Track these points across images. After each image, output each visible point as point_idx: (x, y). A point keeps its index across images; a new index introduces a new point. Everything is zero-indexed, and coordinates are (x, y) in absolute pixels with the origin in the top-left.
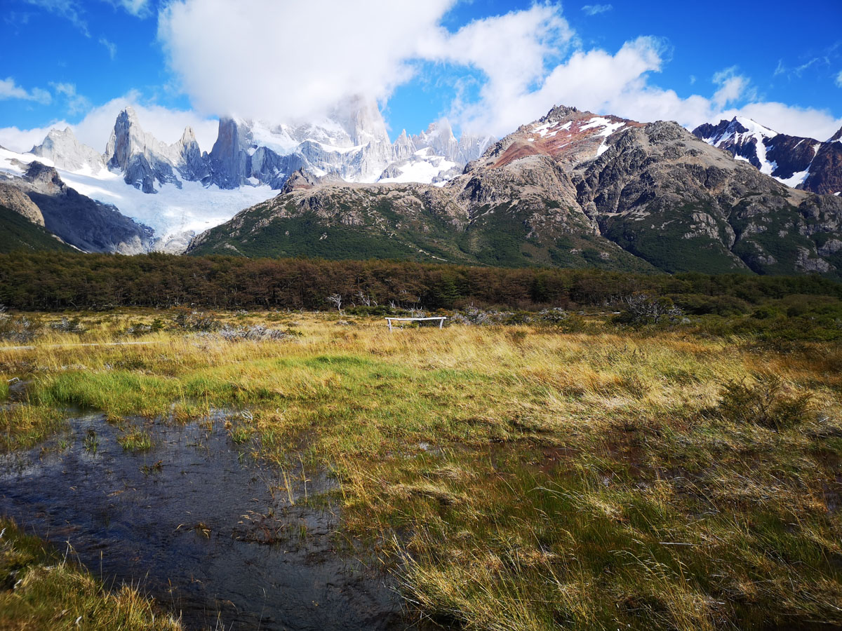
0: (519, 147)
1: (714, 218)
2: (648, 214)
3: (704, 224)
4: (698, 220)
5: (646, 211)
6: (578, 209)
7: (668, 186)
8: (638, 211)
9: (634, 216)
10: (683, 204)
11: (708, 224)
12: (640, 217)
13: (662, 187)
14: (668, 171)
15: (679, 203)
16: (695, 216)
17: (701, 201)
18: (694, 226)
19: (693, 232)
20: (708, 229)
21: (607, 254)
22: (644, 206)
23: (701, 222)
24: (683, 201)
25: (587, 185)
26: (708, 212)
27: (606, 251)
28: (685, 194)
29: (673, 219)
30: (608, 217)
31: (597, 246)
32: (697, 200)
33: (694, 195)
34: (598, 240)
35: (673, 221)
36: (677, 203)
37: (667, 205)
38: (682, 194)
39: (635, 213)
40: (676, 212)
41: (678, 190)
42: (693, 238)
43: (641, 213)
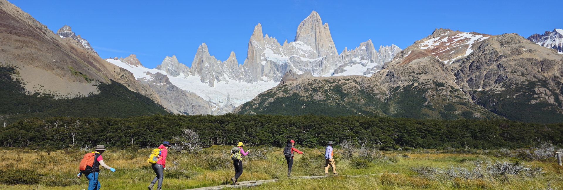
0: (416, 53)
1: (550, 90)
2: (504, 89)
3: (543, 95)
4: (539, 92)
5: (502, 86)
6: (457, 87)
7: (515, 72)
8: (497, 87)
9: (494, 90)
10: (527, 83)
11: (546, 94)
12: (498, 91)
13: (512, 72)
14: (515, 62)
15: (524, 82)
16: (536, 90)
17: (539, 81)
18: (537, 96)
19: (536, 99)
20: (547, 97)
21: (479, 114)
22: (501, 84)
23: (541, 93)
24: (527, 80)
25: (461, 73)
26: (545, 87)
27: (478, 112)
28: (527, 76)
29: (521, 92)
30: (477, 91)
31: (472, 109)
32: (536, 80)
33: (534, 77)
34: (471, 106)
35: (521, 93)
36: (523, 82)
37: (516, 84)
38: (526, 77)
39: (495, 88)
40: (523, 88)
41: (523, 74)
42: (537, 103)
43: (499, 88)
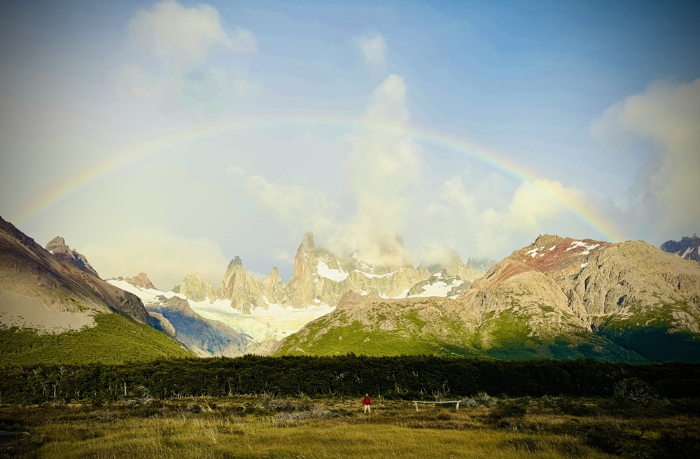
0: (515, 266)
1: (692, 315)
2: (632, 314)
3: (683, 321)
4: (677, 318)
5: (630, 311)
6: (571, 312)
7: (645, 291)
8: (623, 312)
9: (619, 316)
10: (661, 305)
11: (687, 321)
12: (625, 316)
13: (641, 292)
14: (644, 279)
15: (658, 304)
16: (674, 314)
17: (677, 303)
18: (675, 323)
19: (675, 327)
20: (689, 325)
21: (601, 348)
22: (627, 308)
23: (680, 319)
24: (662, 302)
25: (574, 292)
26: (686, 311)
27: (600, 345)
28: (661, 297)
29: (654, 317)
30: (597, 317)
31: (591, 342)
32: (673, 302)
33: (670, 297)
34: (591, 337)
35: (655, 319)
36: (656, 304)
37: (647, 307)
38: (659, 297)
39: (620, 313)
40: (656, 312)
41: (655, 294)
42: (676, 333)
43: (625, 313)
